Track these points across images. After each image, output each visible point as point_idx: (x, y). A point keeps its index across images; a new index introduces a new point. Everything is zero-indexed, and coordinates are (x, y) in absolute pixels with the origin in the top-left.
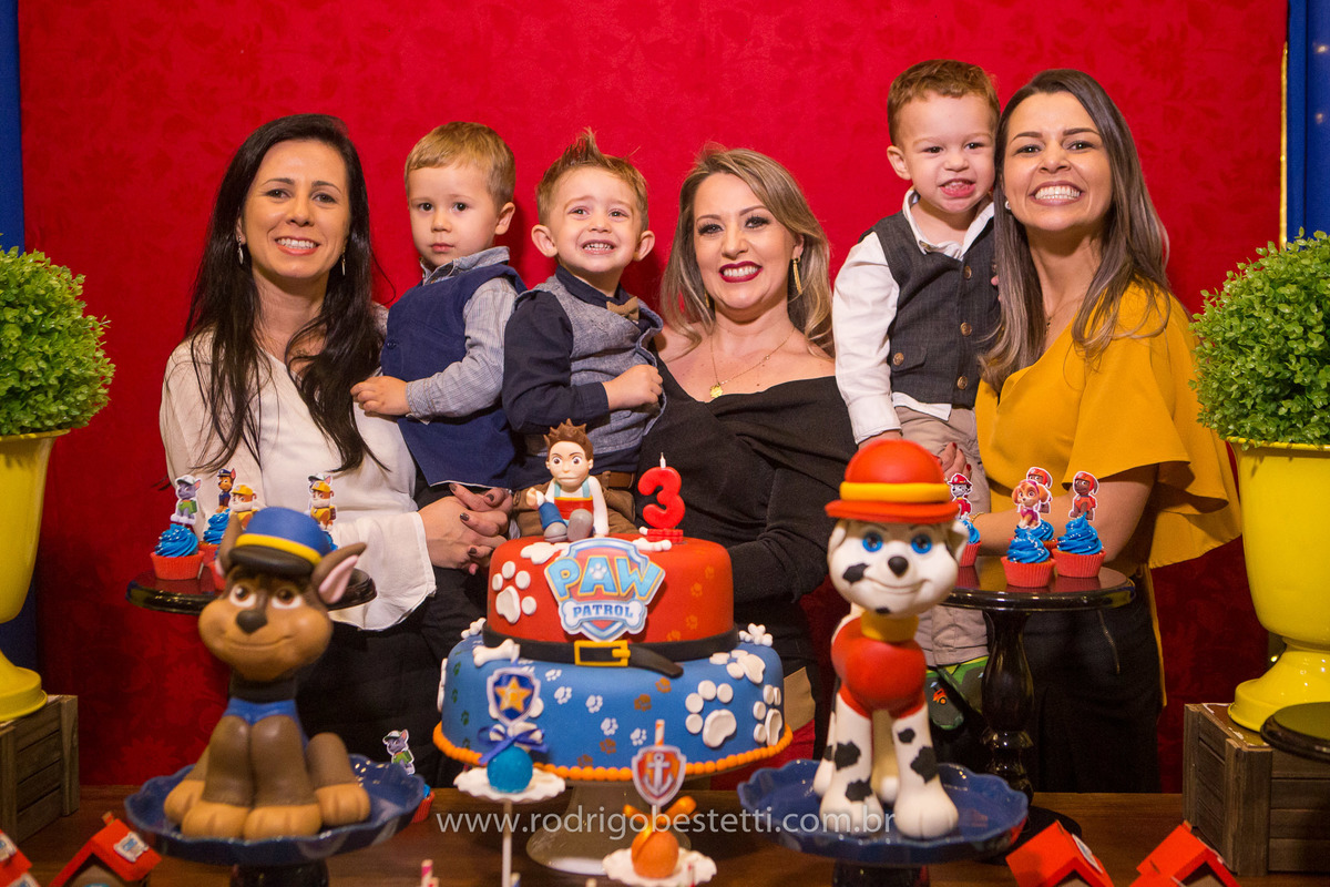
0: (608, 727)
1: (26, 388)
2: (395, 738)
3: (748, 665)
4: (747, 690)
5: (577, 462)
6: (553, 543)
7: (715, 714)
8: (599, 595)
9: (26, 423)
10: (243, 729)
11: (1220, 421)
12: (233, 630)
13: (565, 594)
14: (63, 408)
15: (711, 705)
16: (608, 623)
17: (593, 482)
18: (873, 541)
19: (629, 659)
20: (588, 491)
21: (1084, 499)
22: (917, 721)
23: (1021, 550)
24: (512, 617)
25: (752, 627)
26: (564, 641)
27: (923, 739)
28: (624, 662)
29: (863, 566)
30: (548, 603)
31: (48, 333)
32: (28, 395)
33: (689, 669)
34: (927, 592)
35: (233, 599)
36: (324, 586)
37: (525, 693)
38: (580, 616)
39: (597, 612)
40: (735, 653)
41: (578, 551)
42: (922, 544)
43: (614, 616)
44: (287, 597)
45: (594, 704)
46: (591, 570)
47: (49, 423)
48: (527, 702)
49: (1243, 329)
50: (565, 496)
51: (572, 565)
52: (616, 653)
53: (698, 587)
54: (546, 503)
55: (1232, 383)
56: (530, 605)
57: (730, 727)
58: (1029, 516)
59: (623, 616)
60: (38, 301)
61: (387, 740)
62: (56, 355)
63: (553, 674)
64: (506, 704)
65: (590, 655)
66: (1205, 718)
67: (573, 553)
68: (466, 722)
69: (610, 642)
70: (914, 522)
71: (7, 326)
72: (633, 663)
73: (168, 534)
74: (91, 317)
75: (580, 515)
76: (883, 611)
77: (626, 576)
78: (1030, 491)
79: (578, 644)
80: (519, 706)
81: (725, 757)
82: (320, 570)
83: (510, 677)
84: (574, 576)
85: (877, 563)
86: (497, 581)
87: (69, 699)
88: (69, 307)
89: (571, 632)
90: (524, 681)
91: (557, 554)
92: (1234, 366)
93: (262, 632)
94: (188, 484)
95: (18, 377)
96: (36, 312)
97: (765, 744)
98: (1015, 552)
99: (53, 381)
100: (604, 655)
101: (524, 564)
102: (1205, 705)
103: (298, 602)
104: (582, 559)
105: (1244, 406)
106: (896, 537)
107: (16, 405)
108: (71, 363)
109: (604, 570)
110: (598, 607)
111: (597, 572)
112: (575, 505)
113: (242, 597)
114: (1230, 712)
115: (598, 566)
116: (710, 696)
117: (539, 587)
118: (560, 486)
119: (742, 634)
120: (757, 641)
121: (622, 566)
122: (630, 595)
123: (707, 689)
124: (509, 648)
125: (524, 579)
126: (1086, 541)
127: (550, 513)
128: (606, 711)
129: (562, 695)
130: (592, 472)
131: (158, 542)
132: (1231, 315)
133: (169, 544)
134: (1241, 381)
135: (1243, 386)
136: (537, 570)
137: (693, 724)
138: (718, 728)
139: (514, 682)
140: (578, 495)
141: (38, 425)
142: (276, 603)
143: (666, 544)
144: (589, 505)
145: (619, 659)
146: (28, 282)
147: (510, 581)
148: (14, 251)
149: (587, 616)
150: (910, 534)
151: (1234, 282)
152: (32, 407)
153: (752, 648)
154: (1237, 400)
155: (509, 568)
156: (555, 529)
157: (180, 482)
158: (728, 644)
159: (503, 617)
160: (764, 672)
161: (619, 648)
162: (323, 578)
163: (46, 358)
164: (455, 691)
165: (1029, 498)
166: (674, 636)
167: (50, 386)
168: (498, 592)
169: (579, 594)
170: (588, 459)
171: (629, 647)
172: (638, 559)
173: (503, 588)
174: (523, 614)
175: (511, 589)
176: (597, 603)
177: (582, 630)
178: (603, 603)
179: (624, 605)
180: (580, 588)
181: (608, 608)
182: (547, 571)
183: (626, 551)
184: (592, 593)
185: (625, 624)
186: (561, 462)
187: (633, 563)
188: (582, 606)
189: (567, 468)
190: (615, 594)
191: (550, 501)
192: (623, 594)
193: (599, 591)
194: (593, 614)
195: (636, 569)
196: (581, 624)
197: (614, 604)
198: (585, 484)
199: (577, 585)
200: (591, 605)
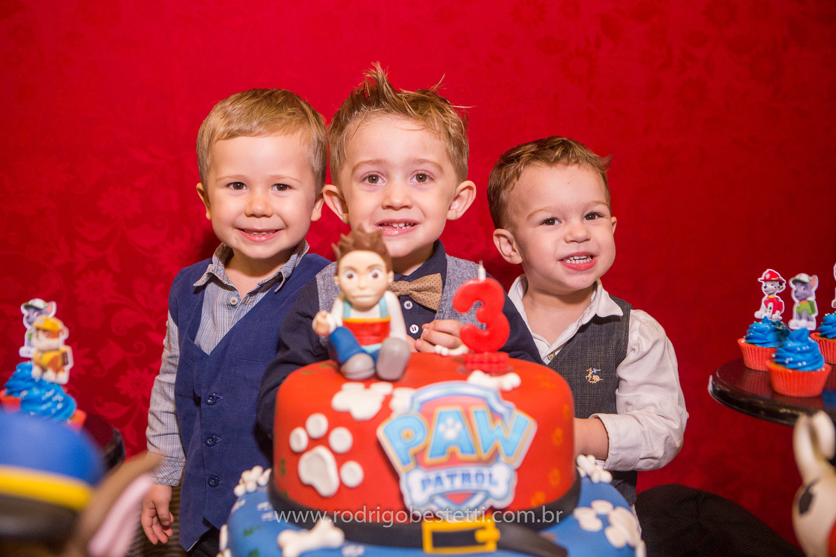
5: (376, 276)
8: (453, 460)
13: (409, 462)
16: (467, 495)
19: (498, 542)
20: (384, 311)
24: (327, 487)
28: (491, 547)
30: (383, 472)
38: (431, 490)
39: (452, 483)
40: (599, 507)
41: (424, 403)
43: (473, 485)
46: (441, 428)
50: (356, 316)
51: (416, 421)
52: (480, 536)
54: (338, 329)
56: (354, 474)
59: (486, 485)
65: (442, 539)
67: (416, 406)
69: (468, 522)
77: (488, 433)
79: (429, 526)
84: (420, 436)
86: (298, 439)
91: (386, 403)
100: (467, 538)
101: (340, 419)
104: (428, 412)
109: (459, 426)
110: (451, 476)
111: (450, 430)
112: (370, 328)
115: (450, 421)
118: (351, 305)
119: (579, 471)
121: (480, 418)
122: (493, 458)
124: (326, 533)
125: (342, 439)
127: (344, 342)
136: (363, 429)
140: (374, 316)
143: (513, 378)
144: (387, 328)
145: (483, 544)
147: (323, 441)
149: (439, 489)
153: (603, 492)
155: (317, 424)
156: (359, 364)
159: (311, 487)
161: (483, 528)
168: (299, 455)
169: (428, 459)
170: (388, 271)
171: (497, 525)
172: (500, 408)
173: (309, 448)
174: (342, 485)
175: (321, 450)
176: (452, 470)
177: (434, 508)
178: (459, 470)
179: (486, 471)
180: (428, 452)
181: (466, 477)
182: (381, 433)
183: (484, 400)
184: (444, 458)
185: (488, 495)
186: (355, 276)
187: (495, 416)
188: (432, 475)
189: (363, 284)
190: (473, 457)
191: (340, 324)
192: (485, 456)
193: (453, 455)
194: (447, 485)
195: (499, 423)
196: (431, 500)
197: (473, 470)
198: (382, 302)
199: (423, 451)
200: (443, 474)
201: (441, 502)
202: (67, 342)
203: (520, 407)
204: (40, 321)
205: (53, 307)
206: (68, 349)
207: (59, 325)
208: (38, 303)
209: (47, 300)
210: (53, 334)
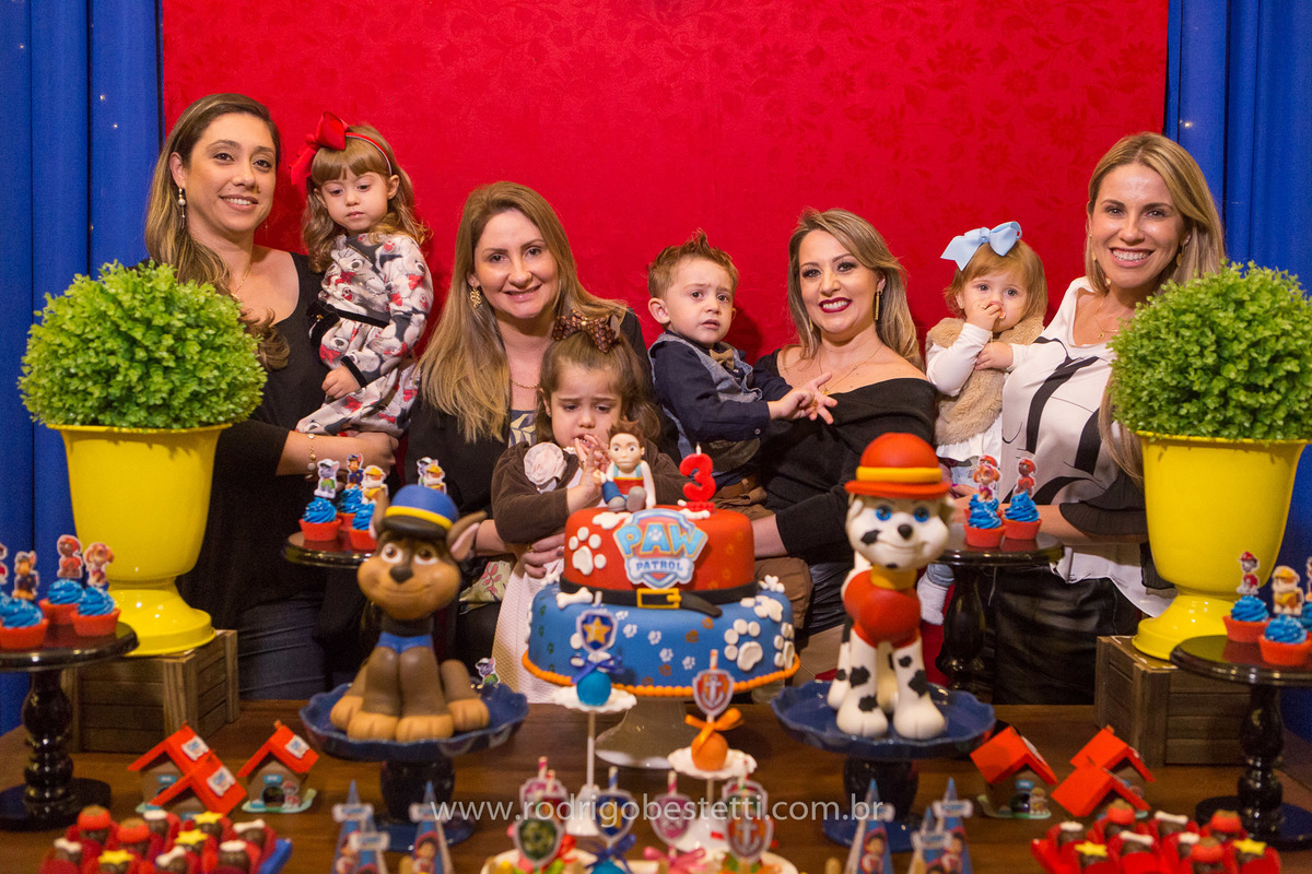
0: (666, 655)
1: (204, 391)
2: (485, 664)
3: (769, 607)
4: (769, 626)
5: (632, 450)
6: (617, 513)
7: (746, 645)
8: (656, 554)
9: (204, 419)
10: (391, 656)
11: (1132, 419)
12: (386, 579)
13: (630, 553)
14: (232, 406)
15: (744, 637)
16: (663, 575)
17: (644, 465)
18: (884, 513)
19: (681, 603)
20: (640, 473)
21: (1025, 480)
22: (914, 650)
23: (980, 518)
24: (586, 570)
25: (768, 578)
26: (630, 589)
27: (918, 664)
28: (676, 605)
29: (877, 532)
30: (616, 560)
31: (218, 349)
32: (205, 397)
33: (727, 610)
34: (927, 551)
35: (384, 556)
36: (455, 548)
37: (605, 629)
38: (642, 570)
39: (655, 567)
40: (759, 598)
41: (641, 519)
42: (922, 515)
43: (668, 569)
44: (427, 556)
45: (654, 637)
46: (650, 534)
47: (221, 418)
48: (607, 636)
49: (1152, 348)
50: (622, 476)
51: (636, 530)
52: (670, 598)
53: (731, 547)
54: (607, 482)
55: (1143, 389)
56: (601, 561)
57: (758, 656)
58: (985, 493)
59: (675, 570)
60: (211, 323)
61: (480, 665)
62: (225, 365)
63: (621, 614)
64: (591, 638)
65: (648, 599)
66: (1115, 648)
67: (636, 521)
68: (551, 651)
69: (665, 590)
70: (916, 498)
71: (188, 343)
72: (683, 606)
73: (312, 505)
74: (248, 336)
75: (635, 490)
76: (892, 566)
77: (677, 539)
78: (987, 473)
79: (640, 591)
80: (602, 640)
81: (753, 678)
82: (452, 534)
83: (594, 617)
84: (637, 539)
85: (889, 530)
86: (573, 542)
87: (231, 633)
88: (233, 328)
89: (635, 582)
90: (605, 620)
91: (622, 521)
92: (1145, 377)
93: (411, 582)
94: (328, 467)
95: (196, 383)
96: (211, 332)
97: (783, 668)
98: (975, 520)
99: (224, 386)
100: (660, 600)
101: (596, 529)
102: (1113, 637)
103: (434, 561)
104: (643, 525)
105: (1151, 407)
106: (902, 510)
107: (197, 405)
108: (237, 372)
109: (660, 534)
110: (655, 563)
111: (655, 536)
112: (630, 483)
113: (392, 554)
114: (1134, 643)
115: (655, 531)
116: (743, 631)
117: (608, 546)
118: (618, 468)
119: (762, 583)
120: (773, 589)
121: (674, 531)
122: (680, 554)
123: (740, 626)
125: (595, 541)
126: (1028, 512)
127: (611, 490)
128: (664, 643)
129: (630, 631)
130: (643, 458)
131: (304, 511)
132: (1142, 337)
133: (314, 514)
134: (1151, 388)
135: (1151, 392)
136: (607, 535)
137: (730, 653)
138: (748, 656)
139: (597, 621)
140: (633, 476)
141: (212, 420)
142: (418, 560)
143: (705, 514)
144: (640, 483)
145: (672, 603)
146: (202, 308)
147: (585, 543)
148: (191, 283)
149: (647, 570)
150: (913, 507)
151: (1143, 311)
152: (208, 406)
153: (771, 594)
154: (1146, 403)
155: (583, 533)
156: (617, 502)
157: (322, 465)
158: (752, 590)
159: (578, 570)
160: (782, 613)
161: (672, 594)
162: (455, 540)
163: (217, 367)
164: (542, 628)
165: (985, 478)
166: (713, 585)
167: (221, 389)
168: (574, 551)
169: (641, 552)
170: (641, 447)
171: (680, 594)
172: (686, 526)
173: (577, 549)
174: (595, 568)
175: (585, 548)
176: (655, 560)
177: (643, 581)
178: (660, 560)
179: (676, 562)
180: (641, 548)
181: (663, 564)
182: (615, 535)
183: (677, 519)
184: (651, 552)
185: (676, 576)
186: (620, 450)
187: (683, 529)
188: (643, 562)
189: (624, 454)
190: (669, 553)
191: (611, 479)
192: (675, 553)
193: (656, 550)
194: (652, 568)
195: (685, 534)
196: (642, 576)
197: (668, 561)
198: (637, 468)
199: (639, 546)
200: (650, 561)
201: (647, 577)
202: (444, 480)
203: (697, 526)
204: (426, 468)
205: (436, 462)
206: (444, 484)
207: (440, 470)
208: (427, 460)
209: (433, 458)
210: (435, 475)
